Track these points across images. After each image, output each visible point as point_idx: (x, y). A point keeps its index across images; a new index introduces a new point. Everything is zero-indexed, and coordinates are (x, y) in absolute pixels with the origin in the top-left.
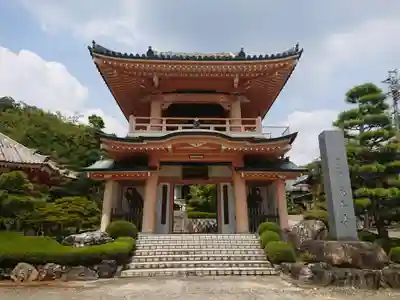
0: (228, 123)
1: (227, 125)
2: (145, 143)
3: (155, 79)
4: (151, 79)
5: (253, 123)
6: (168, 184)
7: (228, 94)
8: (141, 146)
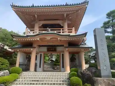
0: (61, 30)
1: (61, 31)
2: (29, 38)
3: (36, 16)
4: (34, 16)
5: (71, 30)
6: (42, 54)
7: (63, 20)
8: (28, 39)
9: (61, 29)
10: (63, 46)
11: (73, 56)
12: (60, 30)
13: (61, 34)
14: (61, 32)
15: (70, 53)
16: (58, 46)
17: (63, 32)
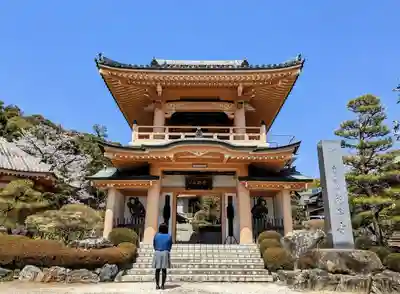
0: (231, 132)
1: (231, 134)
2: (147, 151)
3: (159, 89)
4: (155, 88)
5: (258, 131)
6: (171, 194)
7: (232, 102)
8: (143, 155)
9: (231, 128)
10: (233, 173)
11: (260, 201)
12: (228, 131)
13: (231, 141)
14: (231, 137)
15: (253, 194)
16: (217, 173)
17: (235, 138)
